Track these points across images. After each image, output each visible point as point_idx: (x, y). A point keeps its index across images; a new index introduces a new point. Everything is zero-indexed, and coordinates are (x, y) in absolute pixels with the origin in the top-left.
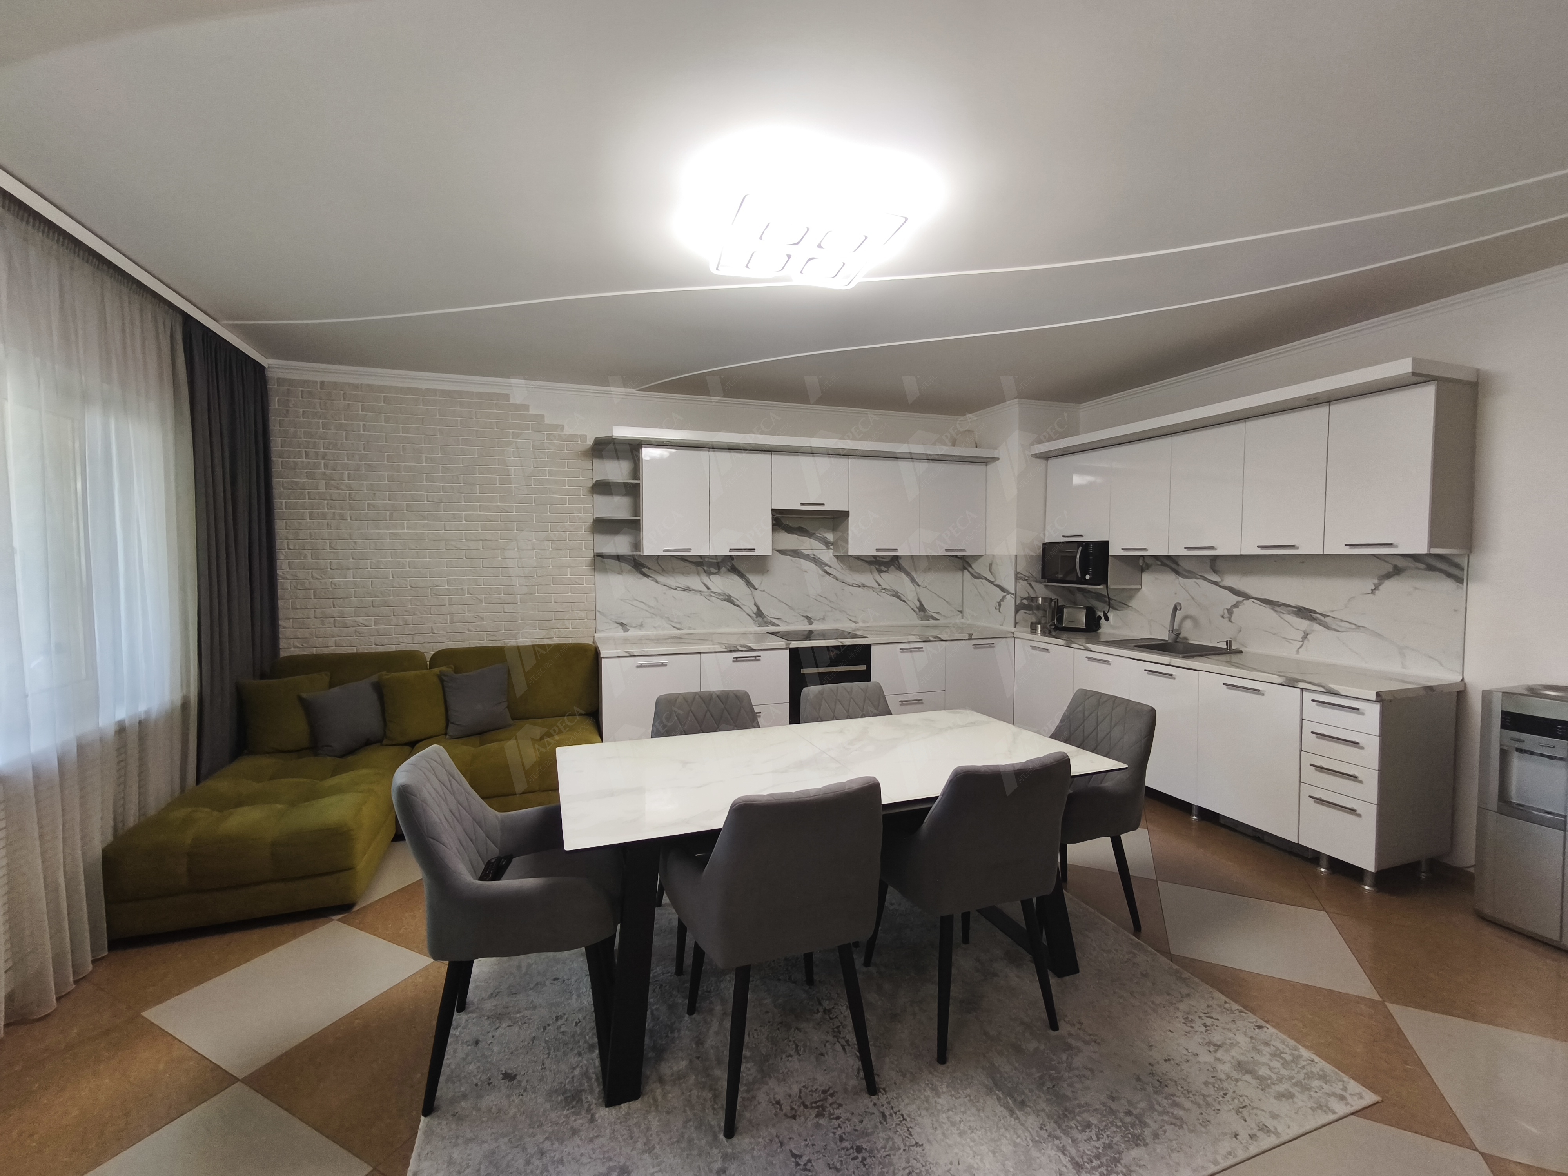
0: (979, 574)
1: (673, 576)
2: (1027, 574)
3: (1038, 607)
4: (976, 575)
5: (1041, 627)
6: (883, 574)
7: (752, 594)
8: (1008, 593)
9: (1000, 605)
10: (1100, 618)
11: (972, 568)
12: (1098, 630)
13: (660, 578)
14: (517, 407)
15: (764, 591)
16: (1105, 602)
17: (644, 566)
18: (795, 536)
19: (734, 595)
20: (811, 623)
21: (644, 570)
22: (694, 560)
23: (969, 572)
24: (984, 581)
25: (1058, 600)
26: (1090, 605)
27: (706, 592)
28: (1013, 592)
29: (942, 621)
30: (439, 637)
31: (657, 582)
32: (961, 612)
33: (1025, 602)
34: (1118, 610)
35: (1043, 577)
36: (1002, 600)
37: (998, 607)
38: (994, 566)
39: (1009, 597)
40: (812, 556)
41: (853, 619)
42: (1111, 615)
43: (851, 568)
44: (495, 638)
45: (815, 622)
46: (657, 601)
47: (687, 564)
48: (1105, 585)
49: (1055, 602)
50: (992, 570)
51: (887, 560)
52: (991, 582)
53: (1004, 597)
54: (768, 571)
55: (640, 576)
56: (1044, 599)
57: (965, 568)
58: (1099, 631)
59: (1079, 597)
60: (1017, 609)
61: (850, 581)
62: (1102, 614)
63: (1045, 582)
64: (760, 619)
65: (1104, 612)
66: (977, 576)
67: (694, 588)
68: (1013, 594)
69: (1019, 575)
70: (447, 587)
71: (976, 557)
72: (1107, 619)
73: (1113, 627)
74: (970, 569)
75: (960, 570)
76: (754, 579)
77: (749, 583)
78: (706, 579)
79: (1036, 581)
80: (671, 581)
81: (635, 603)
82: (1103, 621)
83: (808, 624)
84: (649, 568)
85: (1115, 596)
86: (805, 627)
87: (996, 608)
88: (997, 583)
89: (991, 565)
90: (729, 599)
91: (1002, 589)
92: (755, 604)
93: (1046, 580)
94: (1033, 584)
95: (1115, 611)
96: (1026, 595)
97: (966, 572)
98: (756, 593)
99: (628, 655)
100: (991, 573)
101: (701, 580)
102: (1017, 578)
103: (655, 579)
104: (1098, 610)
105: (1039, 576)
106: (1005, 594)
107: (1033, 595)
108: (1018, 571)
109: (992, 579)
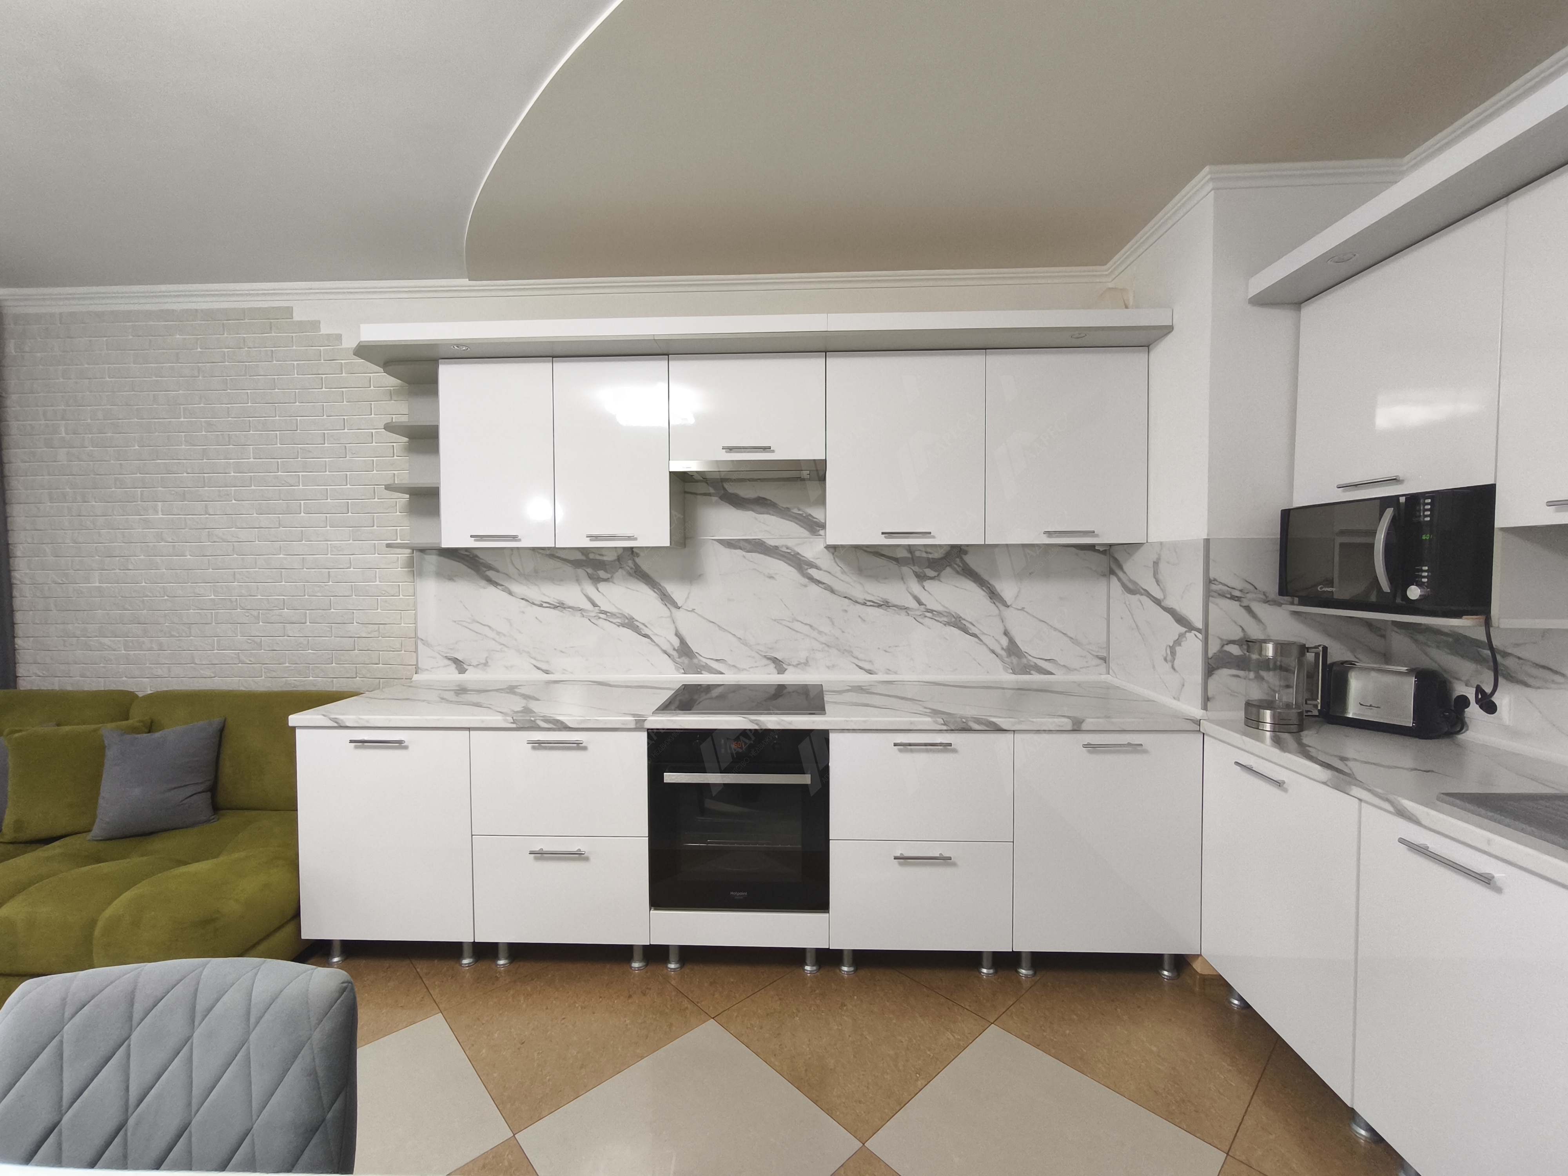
0: (1135, 583)
1: (536, 585)
2: (1238, 584)
3: (1265, 665)
4: (1130, 586)
5: (1273, 717)
6: (928, 584)
7: (671, 616)
8: (1190, 627)
9: (1173, 653)
10: (1464, 702)
11: (1125, 573)
12: (1459, 732)
13: (518, 588)
14: (303, 326)
15: (693, 610)
16: (1478, 660)
17: (490, 568)
18: (750, 513)
19: (639, 616)
20: (781, 671)
21: (490, 574)
22: (572, 558)
23: (1119, 579)
24: (1144, 599)
25: (1325, 649)
26: (1433, 666)
27: (593, 611)
28: (1199, 624)
29: (1059, 677)
30: (202, 669)
31: (510, 593)
32: (1105, 660)
33: (1235, 650)
34: (1527, 685)
35: (1285, 589)
36: (1178, 642)
37: (1169, 657)
38: (1162, 566)
39: (1191, 636)
40: (784, 549)
41: (867, 666)
42: (1503, 699)
43: (861, 571)
44: (274, 674)
45: (790, 669)
46: (511, 625)
47: (559, 564)
48: (1481, 619)
49: (1317, 655)
50: (1160, 577)
51: (937, 555)
52: (1158, 602)
53: (1182, 636)
54: (700, 576)
55: (483, 583)
56: (1282, 647)
57: (1112, 572)
58: (1461, 737)
59: (1400, 642)
60: (1210, 668)
61: (859, 594)
62: (1471, 694)
63: (1292, 603)
64: (685, 660)
65: (1479, 690)
66: (1132, 589)
67: (571, 604)
68: (1199, 631)
69: (1214, 587)
70: (213, 597)
71: (1132, 548)
72: (1489, 707)
73: (1514, 733)
74: (1121, 574)
75: (1104, 575)
76: (676, 591)
77: (666, 598)
78: (590, 589)
79: (1267, 601)
80: (533, 592)
81: (476, 627)
82: (1474, 711)
83: (775, 671)
84: (498, 571)
85: (1517, 645)
86: (768, 677)
87: (1165, 659)
88: (1170, 603)
89: (1156, 564)
90: (630, 624)
91: (1181, 620)
92: (678, 634)
93: (1296, 600)
94: (1257, 608)
95: (1518, 688)
96: (1238, 635)
97: (1114, 580)
98: (678, 614)
99: (336, 725)
100: (1158, 582)
101: (582, 590)
102: (1208, 594)
103: (507, 588)
104: (1458, 679)
105: (1271, 586)
106: (1184, 630)
107: (1255, 633)
108: (1212, 576)
109: (1158, 595)
